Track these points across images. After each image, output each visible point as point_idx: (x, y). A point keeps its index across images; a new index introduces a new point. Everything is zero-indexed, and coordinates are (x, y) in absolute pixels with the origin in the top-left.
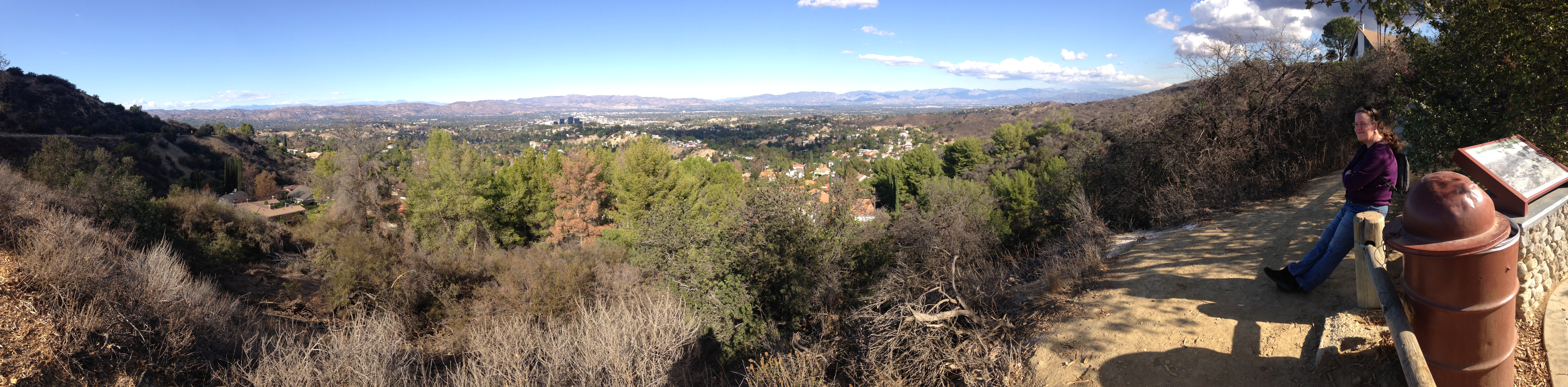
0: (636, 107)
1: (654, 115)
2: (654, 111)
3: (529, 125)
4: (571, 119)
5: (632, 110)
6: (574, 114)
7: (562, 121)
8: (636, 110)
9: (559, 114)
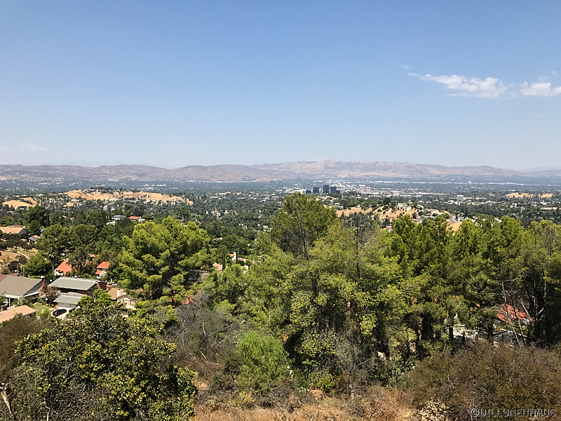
0: (405, 176)
1: (427, 186)
2: (427, 180)
3: (277, 194)
4: (326, 188)
5: (401, 179)
6: (329, 182)
7: (316, 190)
8: (406, 179)
9: (311, 182)
